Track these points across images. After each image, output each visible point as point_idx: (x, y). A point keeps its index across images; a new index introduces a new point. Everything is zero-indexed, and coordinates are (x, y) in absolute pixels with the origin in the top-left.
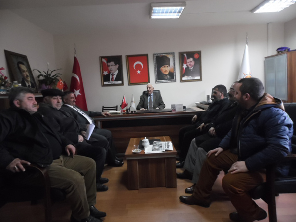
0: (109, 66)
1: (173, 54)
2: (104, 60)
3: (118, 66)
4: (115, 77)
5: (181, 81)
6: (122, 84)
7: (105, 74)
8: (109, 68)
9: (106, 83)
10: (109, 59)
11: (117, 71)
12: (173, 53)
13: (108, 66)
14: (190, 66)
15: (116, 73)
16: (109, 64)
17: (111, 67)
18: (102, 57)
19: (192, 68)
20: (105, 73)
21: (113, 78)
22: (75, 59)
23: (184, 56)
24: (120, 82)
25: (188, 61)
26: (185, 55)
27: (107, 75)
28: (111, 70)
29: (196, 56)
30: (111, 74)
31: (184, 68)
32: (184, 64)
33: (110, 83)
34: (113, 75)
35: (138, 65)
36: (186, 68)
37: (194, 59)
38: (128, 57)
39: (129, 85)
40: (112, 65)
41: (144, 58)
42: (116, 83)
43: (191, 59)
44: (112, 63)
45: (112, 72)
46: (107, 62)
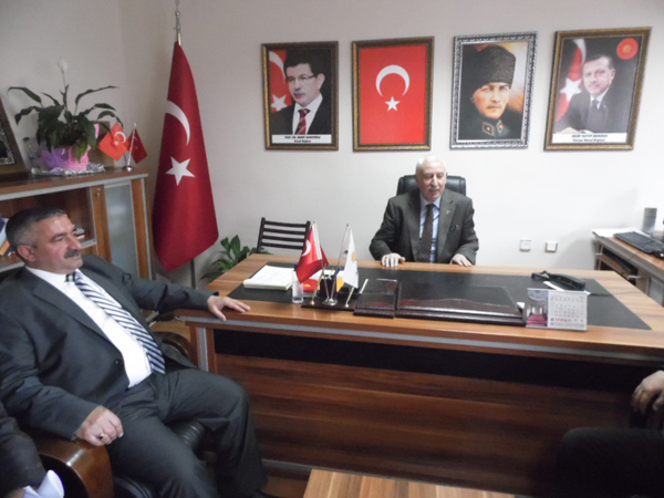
0: (292, 79)
1: (530, 38)
2: (276, 59)
3: (321, 78)
4: (309, 119)
5: (549, 145)
6: (333, 146)
7: (278, 109)
8: (292, 86)
9: (278, 139)
10: (294, 53)
11: (319, 99)
12: (534, 35)
13: (290, 79)
14: (592, 91)
15: (315, 105)
16: (292, 71)
17: (298, 83)
18: (270, 47)
19: (600, 99)
20: (279, 104)
21: (302, 124)
22: (178, 51)
23: (575, 47)
24: (326, 139)
25: (591, 67)
26: (580, 43)
27: (283, 110)
28: (298, 96)
29: (627, 49)
30: (298, 107)
31: (569, 98)
32: (568, 82)
33: (291, 141)
34: (303, 114)
35: (393, 80)
36: (575, 97)
37: (617, 63)
38: (361, 47)
39: (355, 150)
40: (302, 77)
41: (418, 51)
42: (314, 141)
43: (604, 62)
44: (304, 69)
45: (303, 100)
46: (286, 67)
